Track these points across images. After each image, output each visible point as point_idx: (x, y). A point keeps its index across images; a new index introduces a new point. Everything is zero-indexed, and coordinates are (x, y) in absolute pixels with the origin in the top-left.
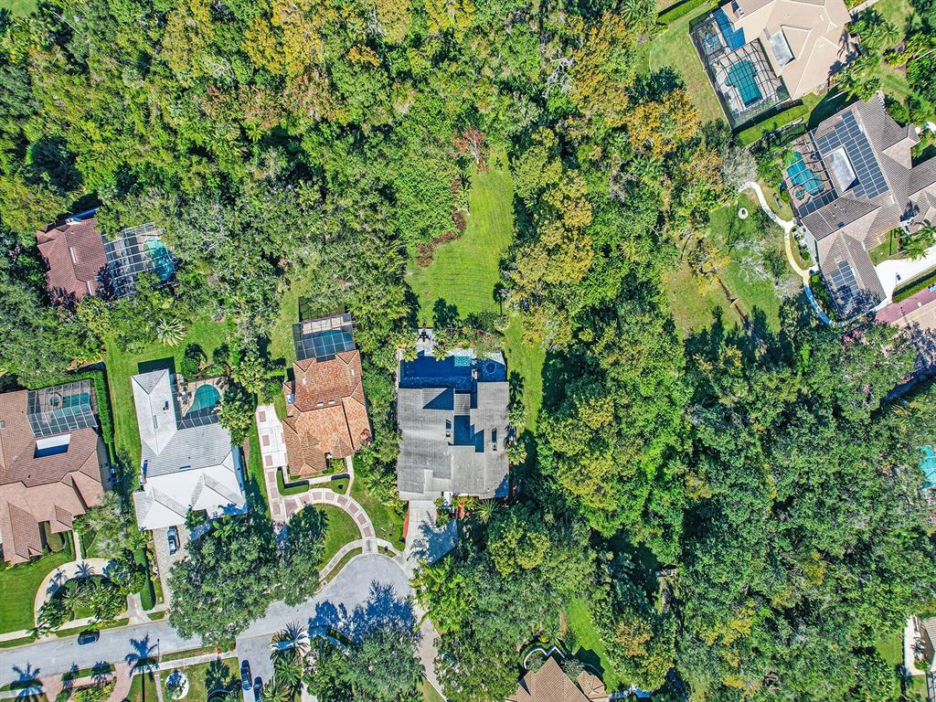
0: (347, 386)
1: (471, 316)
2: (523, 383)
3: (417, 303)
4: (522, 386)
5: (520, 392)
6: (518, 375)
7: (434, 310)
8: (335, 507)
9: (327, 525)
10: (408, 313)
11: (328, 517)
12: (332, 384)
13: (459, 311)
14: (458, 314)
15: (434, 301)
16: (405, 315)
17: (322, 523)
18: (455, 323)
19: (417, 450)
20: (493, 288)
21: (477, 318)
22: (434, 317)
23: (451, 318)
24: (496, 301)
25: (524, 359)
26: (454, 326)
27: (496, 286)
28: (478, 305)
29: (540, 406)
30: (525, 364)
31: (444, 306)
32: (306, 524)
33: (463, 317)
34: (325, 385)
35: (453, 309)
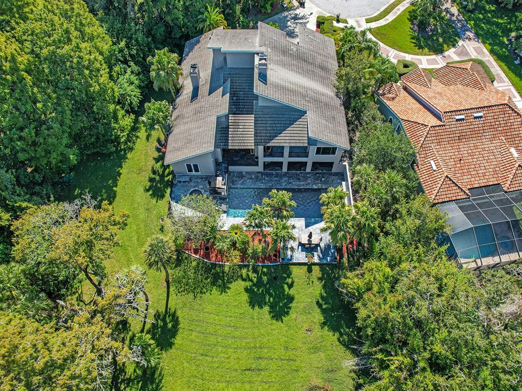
0: (439, 143)
1: (224, 288)
2: (149, 184)
3: (324, 311)
4: (151, 180)
5: (154, 172)
6: (153, 195)
7: (291, 299)
8: (406, 52)
9: (412, 38)
10: (346, 278)
11: (413, 45)
12: (464, 148)
13: (245, 297)
14: (247, 290)
15: (293, 315)
16: (349, 274)
17: (418, 39)
18: (253, 276)
19: (310, 67)
20: (178, 340)
21: (214, 283)
22: (290, 286)
23: (259, 283)
24: (174, 314)
25: (141, 217)
26: (255, 270)
27: (171, 345)
28: (210, 308)
29: (129, 155)
30: (142, 210)
31: (272, 307)
32: (437, 39)
33: (238, 286)
34: (476, 147)
35: (255, 300)
